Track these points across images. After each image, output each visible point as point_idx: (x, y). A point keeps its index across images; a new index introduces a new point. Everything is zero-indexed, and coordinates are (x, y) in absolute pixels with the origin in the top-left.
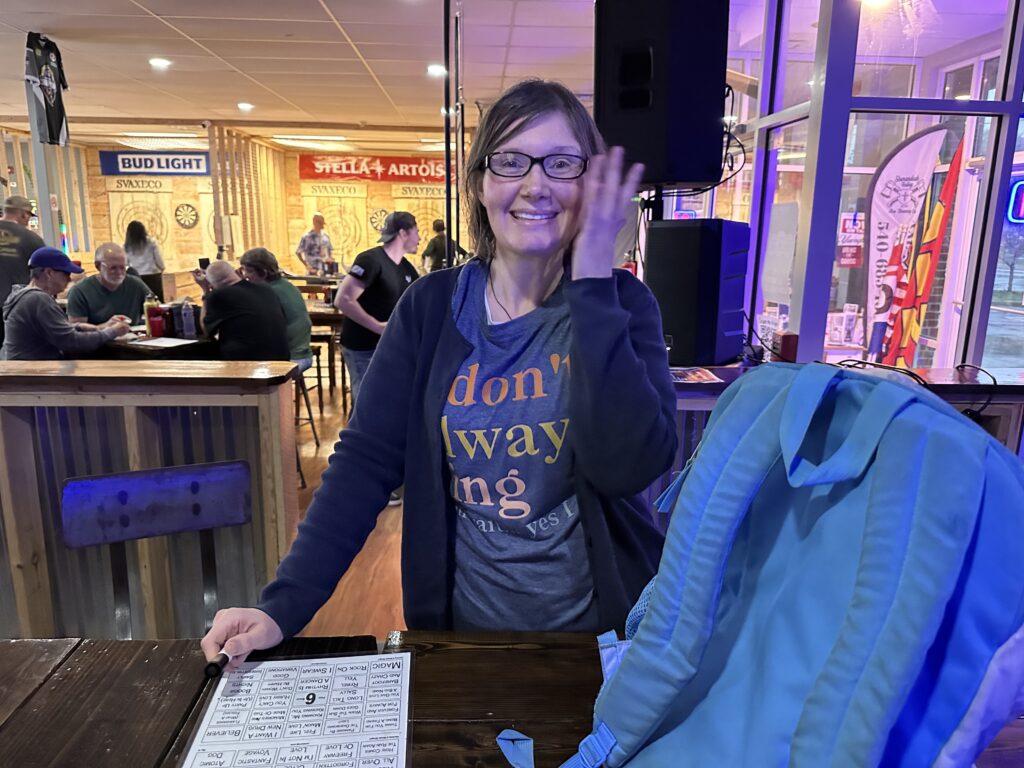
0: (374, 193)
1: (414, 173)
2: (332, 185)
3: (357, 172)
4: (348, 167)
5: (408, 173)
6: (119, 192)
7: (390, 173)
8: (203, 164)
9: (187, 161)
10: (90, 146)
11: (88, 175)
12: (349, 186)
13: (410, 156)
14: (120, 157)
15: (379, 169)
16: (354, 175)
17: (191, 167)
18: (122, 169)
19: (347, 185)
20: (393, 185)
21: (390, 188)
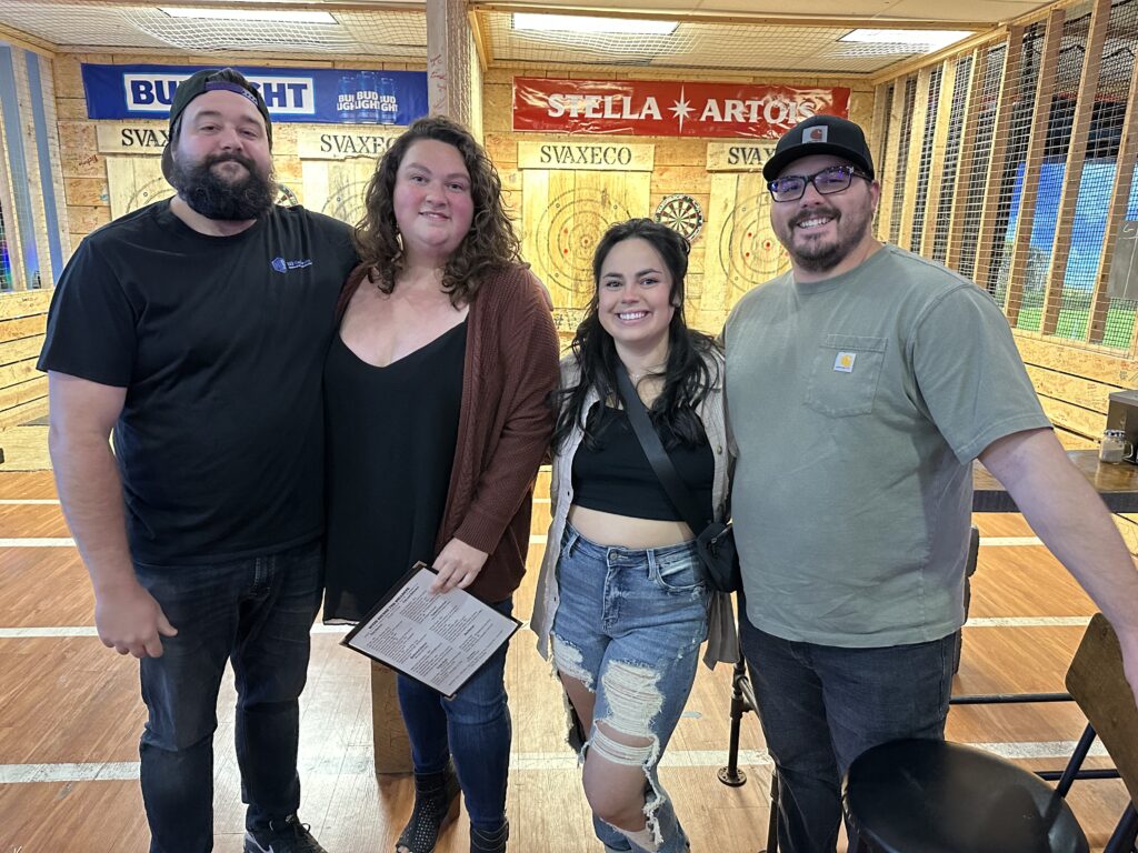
0: (667, 163)
1: (754, 118)
2: (583, 145)
3: (636, 117)
4: (618, 108)
5: (741, 119)
6: (126, 155)
7: (703, 119)
8: (308, 96)
9: (275, 90)
10: (61, 51)
11: (59, 119)
12: (619, 147)
13: (751, 81)
14: (129, 79)
15: (682, 110)
16: (629, 123)
17: (283, 103)
18: (132, 106)
19: (614, 145)
20: (710, 145)
21: (702, 150)
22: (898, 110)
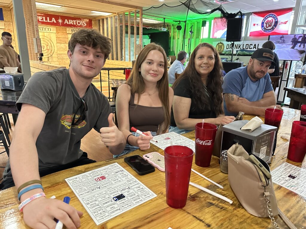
0: (59, 31)
1: (75, 24)
2: (40, 27)
3: (50, 22)
4: (46, 19)
5: (72, 24)
12: (48, 28)
13: (73, 16)
15: (60, 21)
19: (47, 27)
20: (67, 28)
21: (65, 29)
22: (101, 24)
